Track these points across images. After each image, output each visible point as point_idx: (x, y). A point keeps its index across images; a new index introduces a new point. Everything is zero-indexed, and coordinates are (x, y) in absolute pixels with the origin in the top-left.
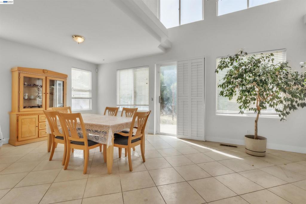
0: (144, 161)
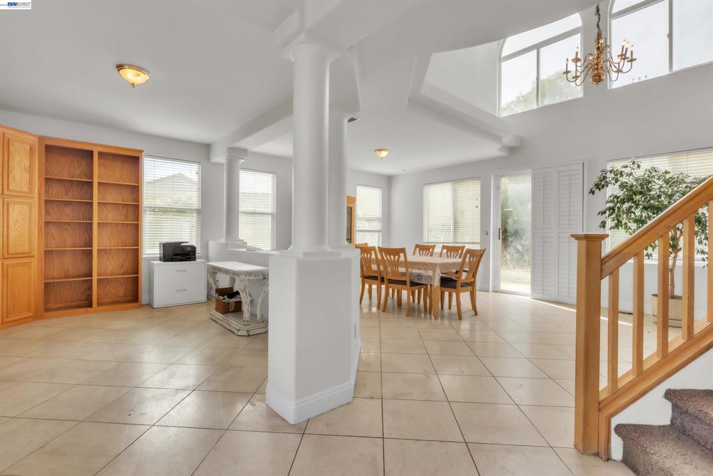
0: (476, 314)
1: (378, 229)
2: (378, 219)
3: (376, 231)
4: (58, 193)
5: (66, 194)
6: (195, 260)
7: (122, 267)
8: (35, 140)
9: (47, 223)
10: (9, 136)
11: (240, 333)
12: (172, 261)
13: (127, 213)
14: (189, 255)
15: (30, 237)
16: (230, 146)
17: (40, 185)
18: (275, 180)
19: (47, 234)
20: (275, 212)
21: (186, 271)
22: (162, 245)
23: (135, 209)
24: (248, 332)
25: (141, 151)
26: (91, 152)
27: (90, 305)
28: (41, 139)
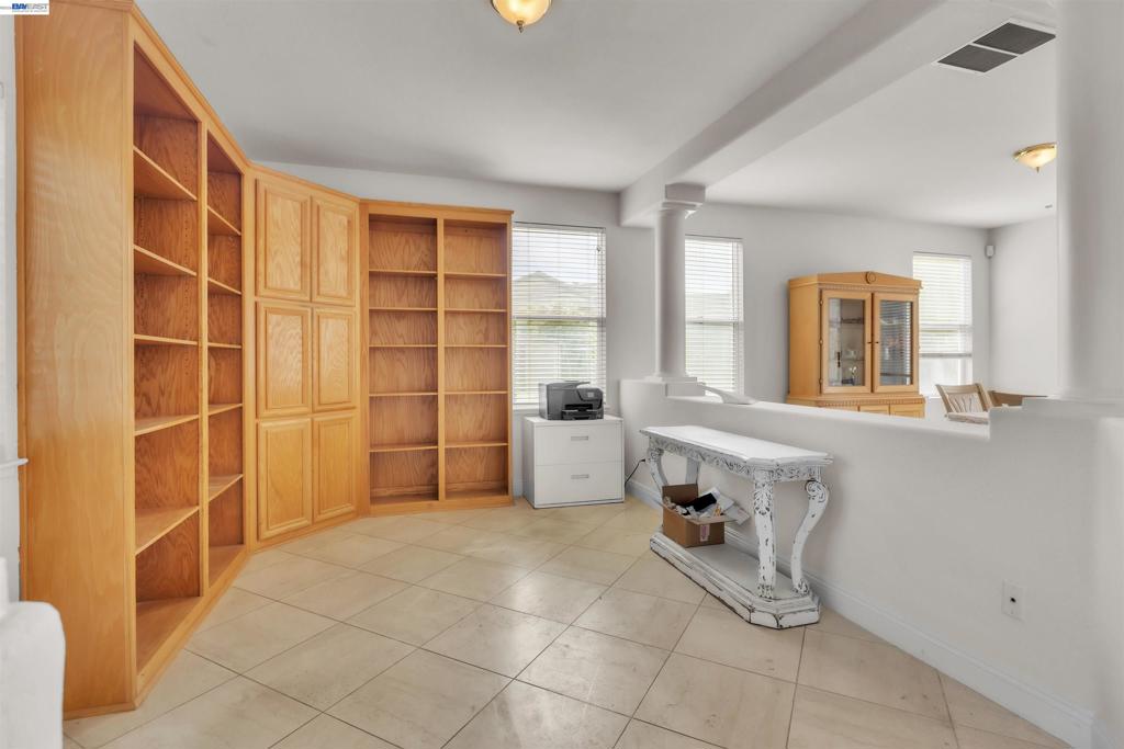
1: (960, 350)
2: (962, 328)
3: (960, 356)
4: (388, 298)
5: (399, 300)
6: (601, 418)
7: (480, 427)
8: (354, 208)
9: (373, 350)
10: (319, 202)
11: (756, 617)
12: (562, 419)
13: (487, 329)
14: (590, 407)
15: (350, 375)
16: (669, 183)
17: (363, 285)
18: (741, 253)
19: (373, 369)
20: (742, 319)
21: (587, 438)
22: (545, 388)
23: (500, 320)
24: (777, 618)
25: (509, 213)
26: (434, 222)
27: (435, 495)
28: (364, 204)
